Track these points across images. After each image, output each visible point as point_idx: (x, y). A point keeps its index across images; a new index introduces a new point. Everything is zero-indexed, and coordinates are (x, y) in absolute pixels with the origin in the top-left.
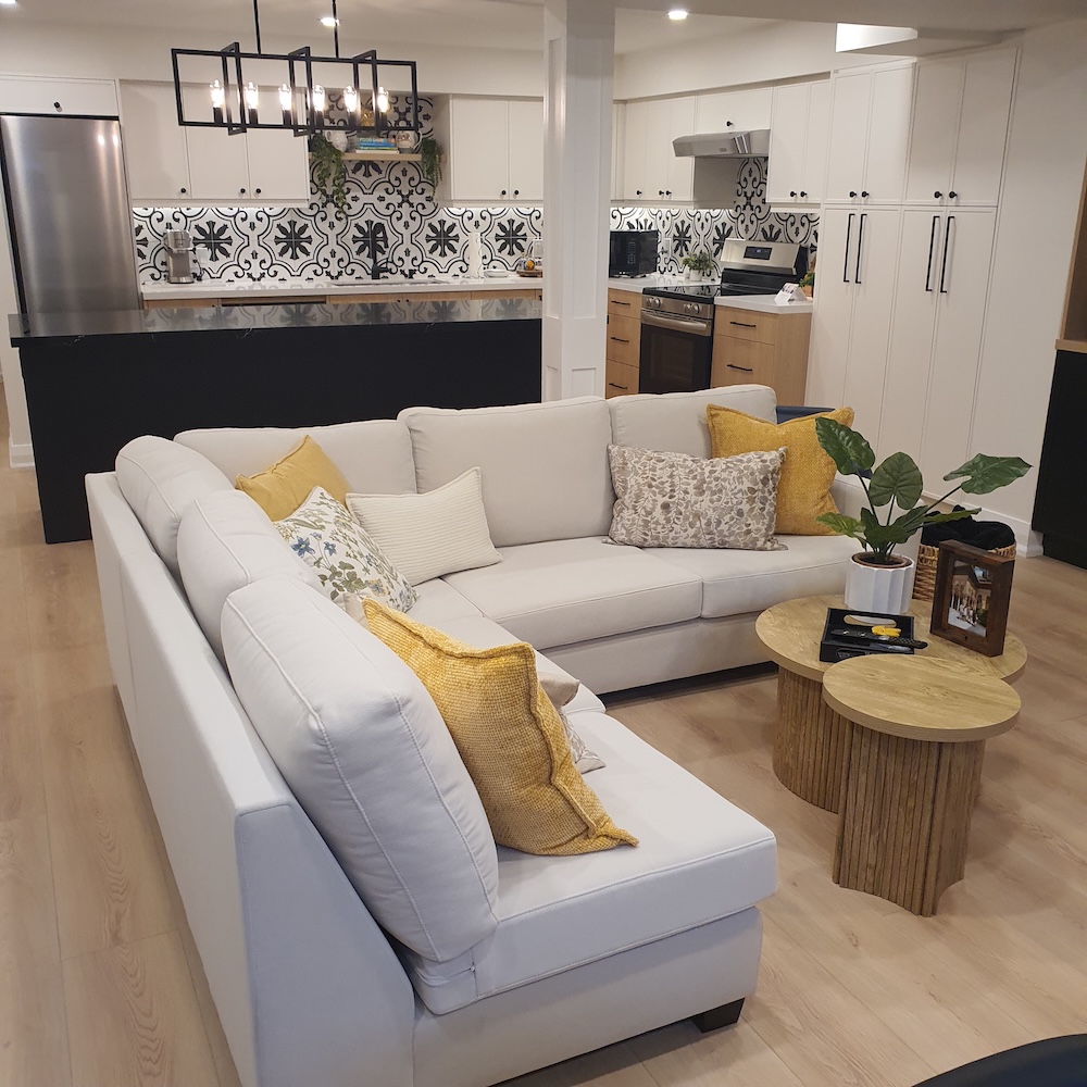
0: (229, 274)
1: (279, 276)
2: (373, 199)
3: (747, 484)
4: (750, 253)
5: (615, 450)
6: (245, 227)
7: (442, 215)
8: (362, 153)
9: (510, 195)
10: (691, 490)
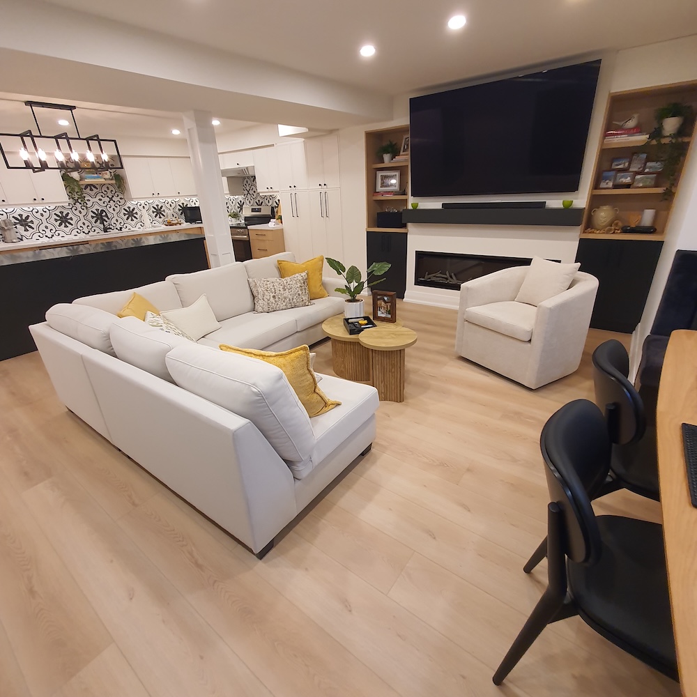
0: (36, 236)
1: (61, 235)
2: (97, 200)
3: (299, 285)
4: (253, 210)
5: (250, 280)
6: (38, 215)
7: (128, 204)
8: (88, 181)
9: (156, 195)
10: (282, 290)
